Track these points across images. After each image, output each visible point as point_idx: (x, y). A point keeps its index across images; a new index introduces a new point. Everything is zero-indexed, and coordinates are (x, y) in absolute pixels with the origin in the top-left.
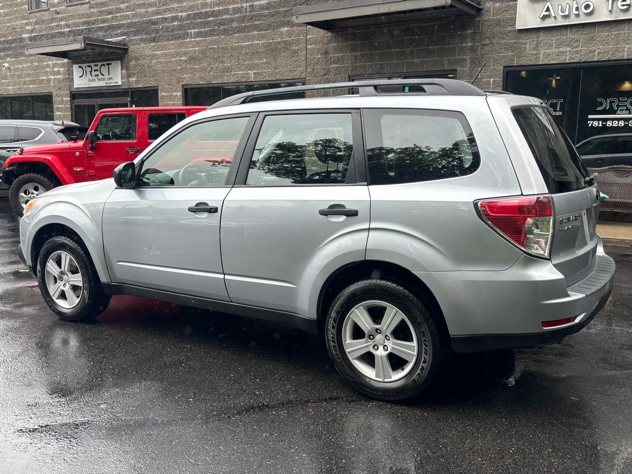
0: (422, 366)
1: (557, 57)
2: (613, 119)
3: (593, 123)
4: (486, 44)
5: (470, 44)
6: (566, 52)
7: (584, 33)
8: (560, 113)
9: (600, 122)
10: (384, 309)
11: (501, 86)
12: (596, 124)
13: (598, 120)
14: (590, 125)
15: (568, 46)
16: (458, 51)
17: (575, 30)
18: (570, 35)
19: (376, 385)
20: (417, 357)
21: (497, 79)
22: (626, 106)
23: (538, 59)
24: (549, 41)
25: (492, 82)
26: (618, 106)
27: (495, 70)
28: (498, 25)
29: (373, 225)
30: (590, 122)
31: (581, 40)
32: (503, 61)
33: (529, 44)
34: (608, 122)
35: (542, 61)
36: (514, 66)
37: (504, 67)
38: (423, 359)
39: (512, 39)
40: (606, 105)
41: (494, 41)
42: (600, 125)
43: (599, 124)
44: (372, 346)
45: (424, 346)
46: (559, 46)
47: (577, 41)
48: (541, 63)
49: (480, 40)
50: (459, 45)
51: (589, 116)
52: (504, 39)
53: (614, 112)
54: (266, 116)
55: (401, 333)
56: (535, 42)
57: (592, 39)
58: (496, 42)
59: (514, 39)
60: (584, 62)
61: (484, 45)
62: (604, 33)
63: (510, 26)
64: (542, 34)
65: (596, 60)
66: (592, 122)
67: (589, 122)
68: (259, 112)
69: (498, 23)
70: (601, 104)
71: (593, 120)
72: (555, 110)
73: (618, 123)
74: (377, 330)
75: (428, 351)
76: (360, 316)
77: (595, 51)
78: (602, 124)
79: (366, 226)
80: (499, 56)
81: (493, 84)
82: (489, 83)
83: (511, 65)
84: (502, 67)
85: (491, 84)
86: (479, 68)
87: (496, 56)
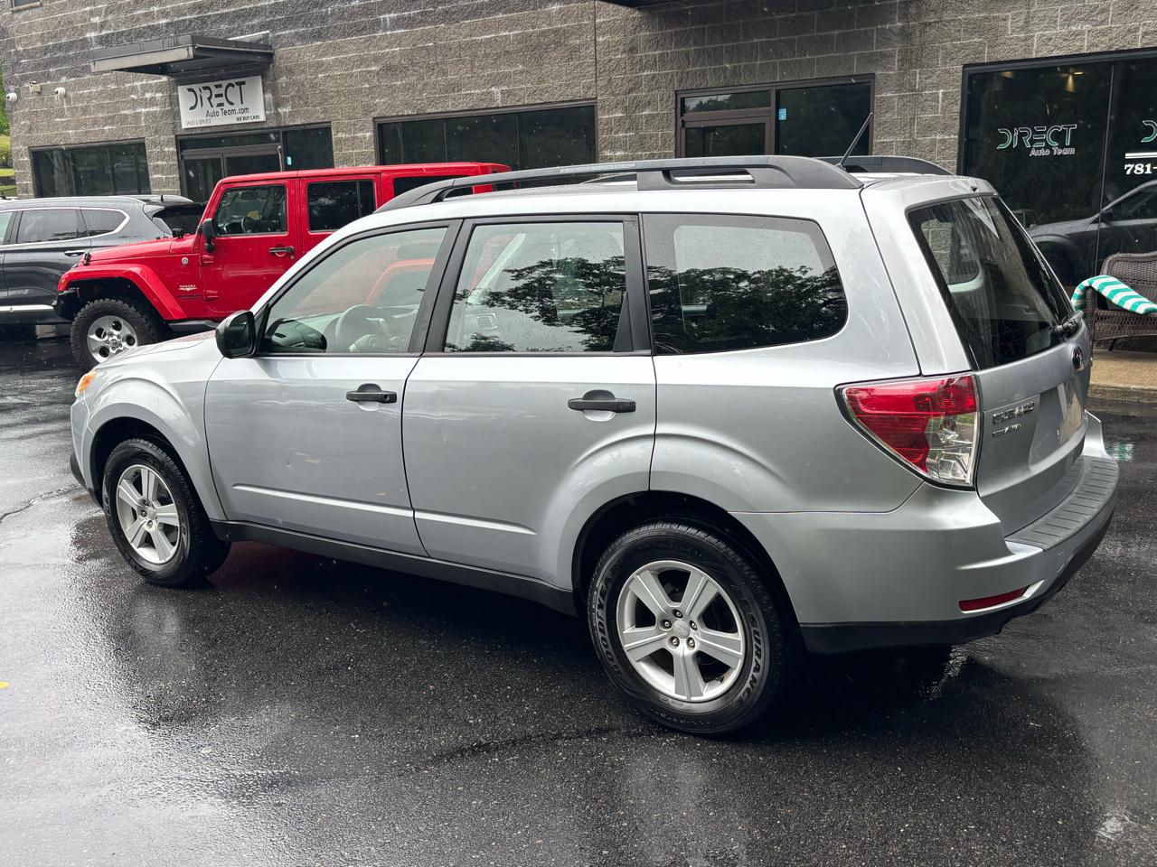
0: (753, 677)
1: (1066, 43)
3: (1134, 169)
4: (930, 24)
5: (899, 24)
6: (1081, 33)
8: (1072, 151)
9: (1149, 166)
10: (686, 575)
11: (959, 102)
12: (1139, 169)
13: (1145, 161)
14: (1128, 172)
15: (1085, 20)
16: (877, 40)
19: (677, 706)
20: (745, 659)
21: (951, 90)
23: (1028, 48)
24: (1050, 13)
25: (940, 96)
27: (947, 72)
29: (662, 429)
30: (1129, 165)
31: (1111, 8)
32: (961, 55)
33: (1011, 20)
35: (1037, 52)
36: (983, 64)
37: (965, 66)
38: (754, 665)
39: (979, 12)
41: (946, 17)
42: (1148, 172)
43: (1145, 169)
44: (668, 638)
45: (755, 642)
46: (1068, 21)
47: (1103, 12)
48: (1034, 56)
49: (919, 15)
50: (879, 27)
51: (1126, 155)
52: (963, 11)
54: (475, 225)
55: (716, 617)
56: (1023, 16)
57: (1133, 8)
58: (948, 19)
59: (983, 10)
60: (1117, 52)
61: (926, 25)
65: (1139, 47)
66: (1132, 166)
67: (1126, 166)
68: (464, 219)
70: (1149, 131)
71: (1135, 161)
72: (1062, 146)
74: (675, 611)
75: (762, 650)
76: (644, 586)
77: (1137, 29)
78: (1152, 170)
79: (650, 430)
80: (955, 46)
81: (943, 101)
82: (935, 98)
83: (977, 61)
84: (960, 67)
85: (940, 99)
86: (918, 71)
87: (948, 45)
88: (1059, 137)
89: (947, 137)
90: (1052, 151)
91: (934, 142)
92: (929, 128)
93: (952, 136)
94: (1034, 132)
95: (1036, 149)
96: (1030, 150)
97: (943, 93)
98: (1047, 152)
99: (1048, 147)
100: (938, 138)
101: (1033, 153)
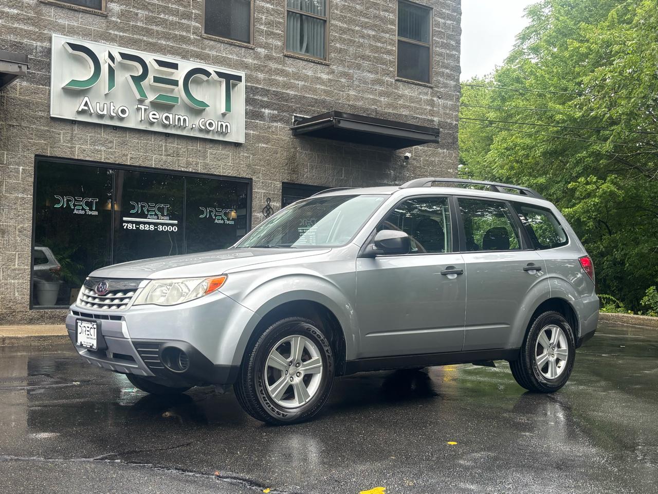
1: (93, 154)
2: (145, 223)
3: (127, 226)
4: (13, 126)
6: (101, 151)
7: (117, 136)
8: (96, 213)
9: (134, 225)
11: (33, 176)
12: (130, 226)
13: (132, 222)
14: (125, 227)
15: (103, 145)
17: (108, 131)
18: (103, 135)
21: (27, 168)
22: (154, 211)
23: (73, 153)
24: (84, 137)
25: (21, 170)
26: (148, 211)
27: (24, 156)
28: (28, 107)
31: (115, 142)
32: (34, 148)
33: (63, 134)
34: (141, 225)
35: (78, 156)
36: (47, 156)
39: (44, 126)
40: (138, 208)
41: (23, 124)
42: (134, 228)
43: (133, 226)
46: (94, 143)
47: (111, 142)
48: (76, 158)
49: (6, 119)
51: (124, 218)
52: (34, 123)
53: (145, 216)
56: (69, 135)
57: (124, 143)
58: (25, 125)
59: (47, 126)
60: (119, 164)
61: (10, 125)
62: (134, 140)
63: (41, 111)
64: (76, 127)
65: (129, 164)
66: (126, 224)
67: (124, 224)
69: (28, 105)
70: (133, 208)
71: (128, 222)
72: (91, 210)
73: (149, 227)
77: (127, 155)
78: (136, 227)
80: (29, 142)
81: (22, 173)
82: (18, 172)
83: (44, 154)
84: (33, 156)
85: (21, 173)
86: (6, 153)
87: (25, 141)
88: (89, 204)
89: (25, 196)
90: (86, 212)
91: (17, 198)
92: (13, 189)
93: (29, 196)
94: (75, 200)
95: (77, 209)
96: (74, 209)
97: (23, 169)
98: (83, 212)
99: (83, 209)
100: (20, 196)
101: (75, 212)
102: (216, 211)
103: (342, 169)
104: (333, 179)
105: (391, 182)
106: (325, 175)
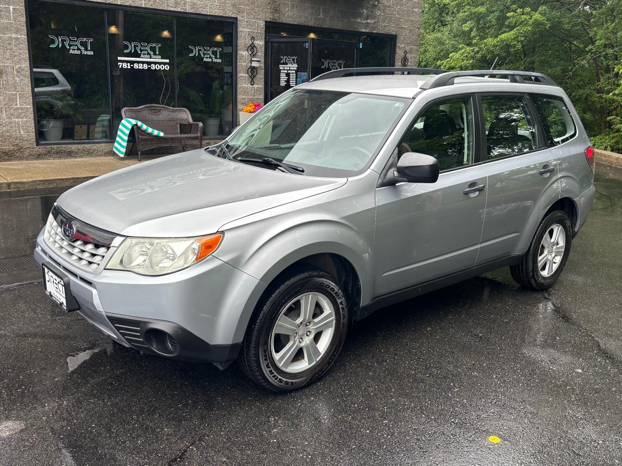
2: (138, 62)
8: (92, 53)
9: (129, 64)
11: (25, 15)
12: (125, 66)
13: (127, 62)
14: (120, 67)
21: (18, 7)
22: (147, 50)
25: (11, 10)
30: (120, 63)
34: (135, 64)
42: (129, 67)
43: (127, 65)
51: (118, 58)
53: (139, 56)
60: (109, 4)
65: (119, 3)
66: (122, 64)
71: (122, 61)
72: (86, 50)
73: (143, 66)
78: (130, 66)
81: (13, 13)
82: (9, 11)
85: (12, 13)
88: (84, 44)
89: (19, 36)
90: (81, 52)
91: (11, 38)
92: (6, 29)
93: (23, 36)
94: (70, 40)
95: (73, 49)
96: (69, 49)
97: (13, 9)
98: (79, 52)
99: (78, 49)
100: (13, 36)
101: (71, 52)
102: (205, 50)
103: (320, 8)
104: (312, 18)
105: (364, 20)
106: (304, 14)
